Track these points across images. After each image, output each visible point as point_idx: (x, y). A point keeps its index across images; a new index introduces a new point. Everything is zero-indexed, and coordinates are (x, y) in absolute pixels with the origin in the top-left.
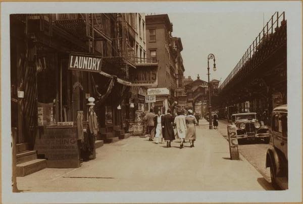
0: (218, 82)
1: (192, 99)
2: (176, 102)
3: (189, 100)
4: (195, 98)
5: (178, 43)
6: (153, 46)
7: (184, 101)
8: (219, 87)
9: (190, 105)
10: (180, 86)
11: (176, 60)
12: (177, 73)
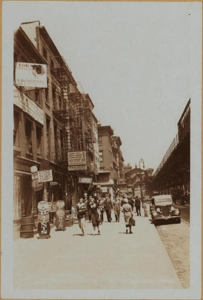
0: (153, 170)
1: (131, 185)
2: (118, 189)
3: (129, 185)
4: (134, 184)
5: (118, 141)
6: (102, 148)
7: (125, 187)
8: (153, 175)
9: (130, 190)
10: (121, 175)
11: (117, 155)
12: (118, 165)
